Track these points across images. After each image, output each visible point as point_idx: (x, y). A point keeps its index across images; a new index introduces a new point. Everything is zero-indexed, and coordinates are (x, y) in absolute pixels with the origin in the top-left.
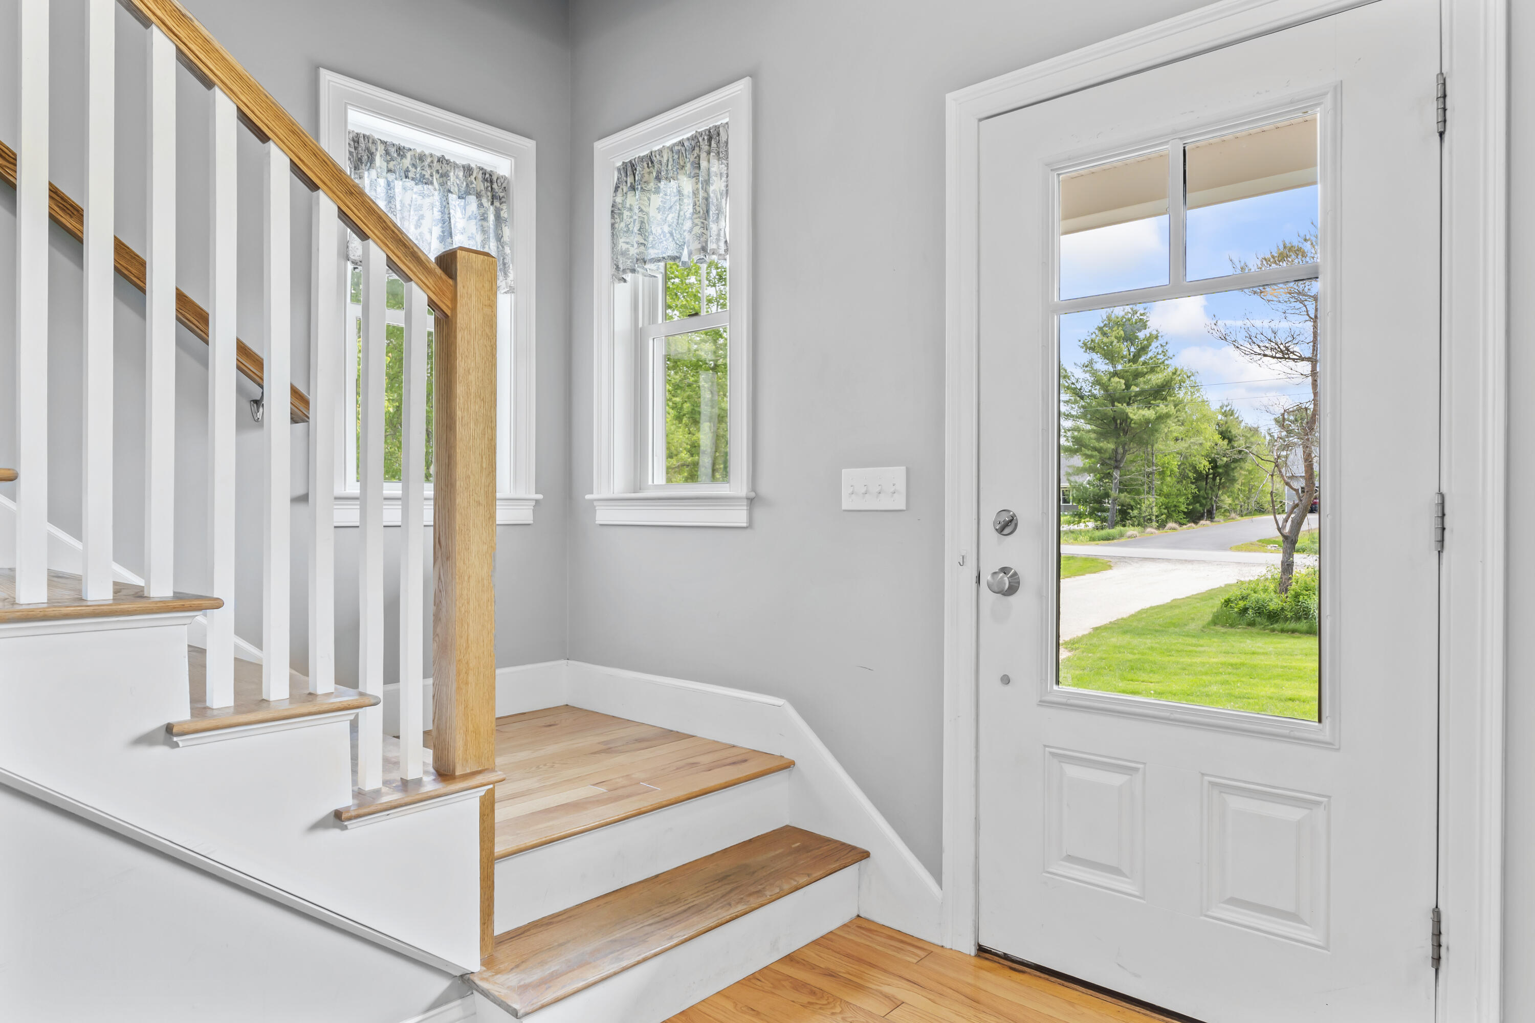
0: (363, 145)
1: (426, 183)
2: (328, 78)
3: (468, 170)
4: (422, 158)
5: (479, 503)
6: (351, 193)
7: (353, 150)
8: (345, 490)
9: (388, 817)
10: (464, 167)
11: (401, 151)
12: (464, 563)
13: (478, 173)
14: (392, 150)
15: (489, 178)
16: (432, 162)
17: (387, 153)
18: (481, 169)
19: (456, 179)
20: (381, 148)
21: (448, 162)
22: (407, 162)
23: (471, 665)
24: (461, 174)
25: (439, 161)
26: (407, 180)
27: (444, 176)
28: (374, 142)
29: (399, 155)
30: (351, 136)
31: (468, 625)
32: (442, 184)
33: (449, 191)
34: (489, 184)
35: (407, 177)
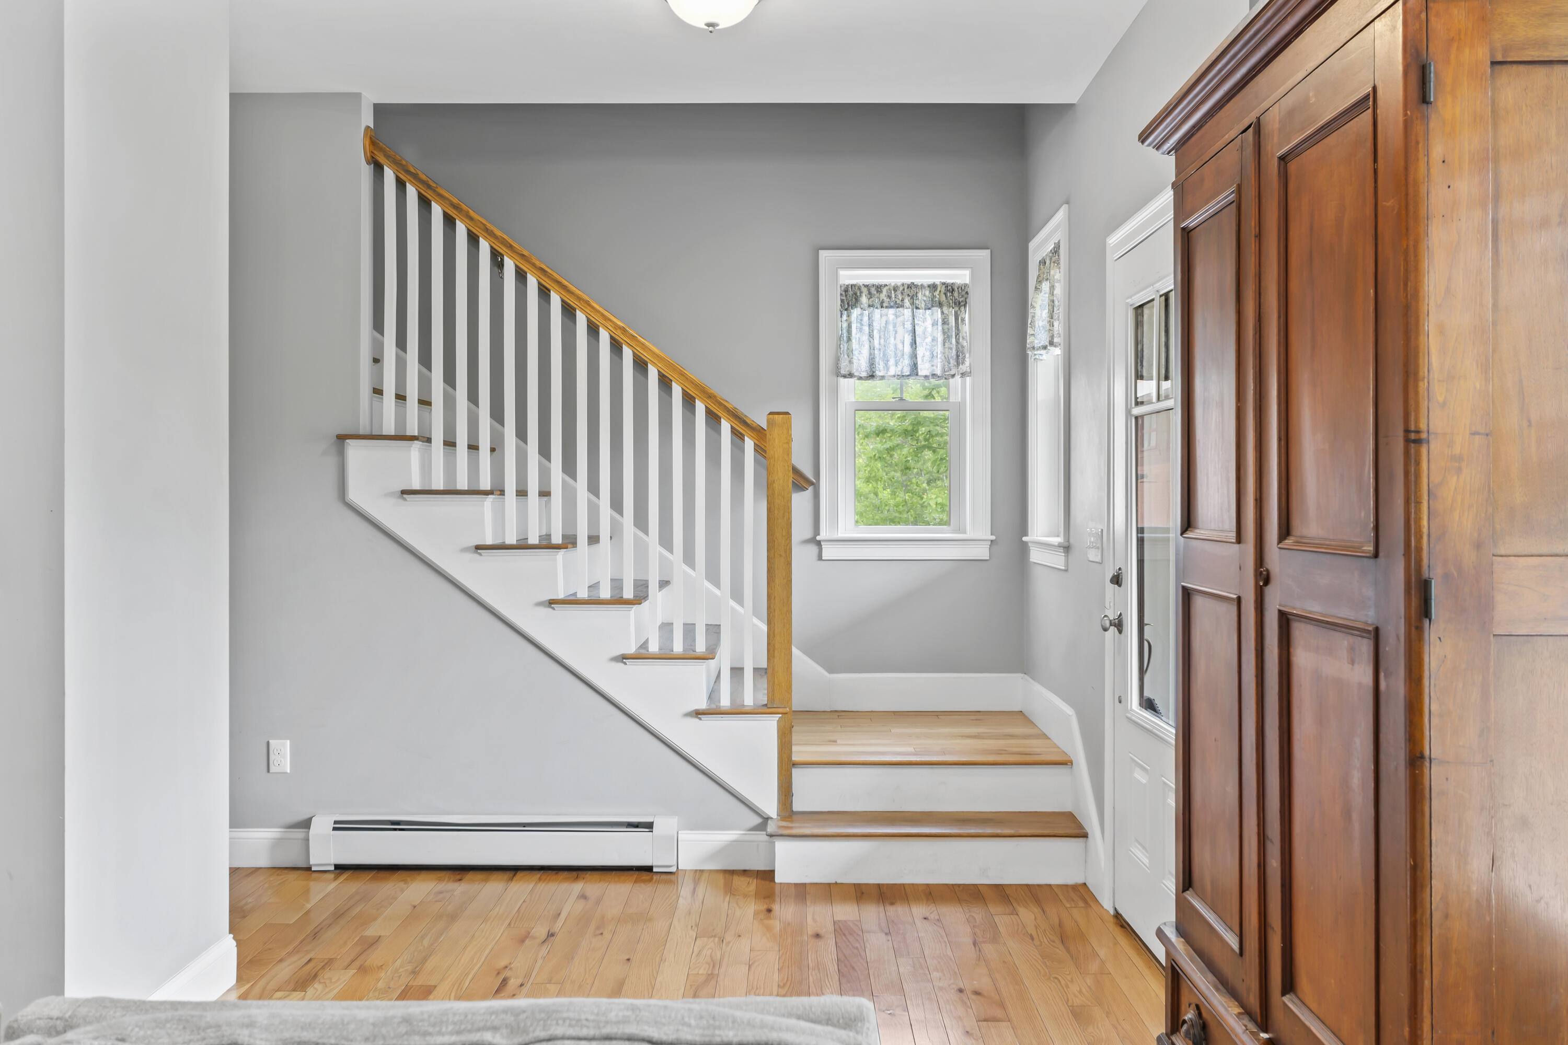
0: (851, 293)
1: (897, 307)
2: (824, 255)
3: (933, 287)
4: (895, 289)
5: (781, 556)
6: (710, 397)
7: (844, 298)
8: (837, 535)
9: (722, 719)
10: (929, 286)
11: (879, 288)
12: (772, 590)
13: (941, 288)
14: (873, 290)
15: (950, 289)
16: (904, 290)
17: (870, 293)
18: (943, 284)
19: (923, 297)
20: (865, 290)
21: (916, 286)
22: (883, 296)
23: (776, 647)
24: (927, 293)
25: (908, 288)
26: (882, 309)
27: (913, 298)
28: (859, 288)
29: (878, 292)
30: (843, 288)
31: (774, 623)
32: (912, 304)
33: (917, 308)
34: (951, 294)
35: (882, 307)
